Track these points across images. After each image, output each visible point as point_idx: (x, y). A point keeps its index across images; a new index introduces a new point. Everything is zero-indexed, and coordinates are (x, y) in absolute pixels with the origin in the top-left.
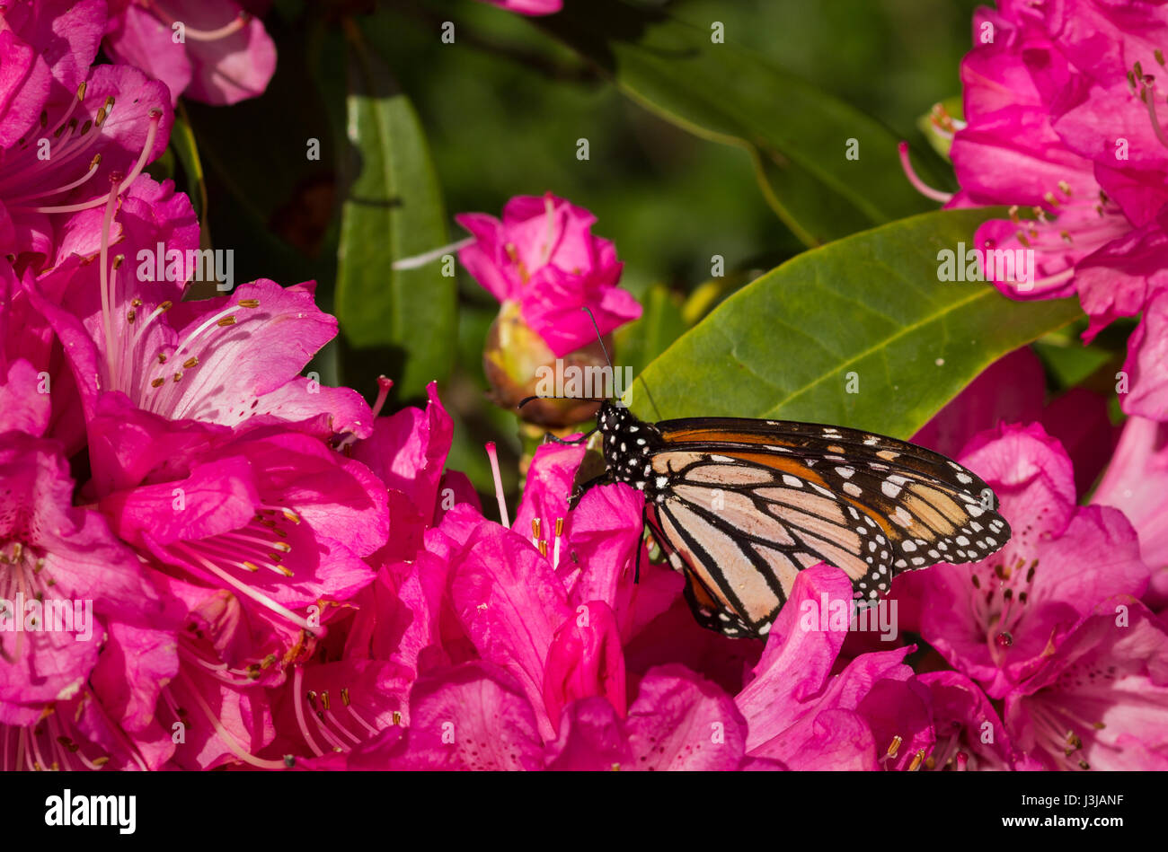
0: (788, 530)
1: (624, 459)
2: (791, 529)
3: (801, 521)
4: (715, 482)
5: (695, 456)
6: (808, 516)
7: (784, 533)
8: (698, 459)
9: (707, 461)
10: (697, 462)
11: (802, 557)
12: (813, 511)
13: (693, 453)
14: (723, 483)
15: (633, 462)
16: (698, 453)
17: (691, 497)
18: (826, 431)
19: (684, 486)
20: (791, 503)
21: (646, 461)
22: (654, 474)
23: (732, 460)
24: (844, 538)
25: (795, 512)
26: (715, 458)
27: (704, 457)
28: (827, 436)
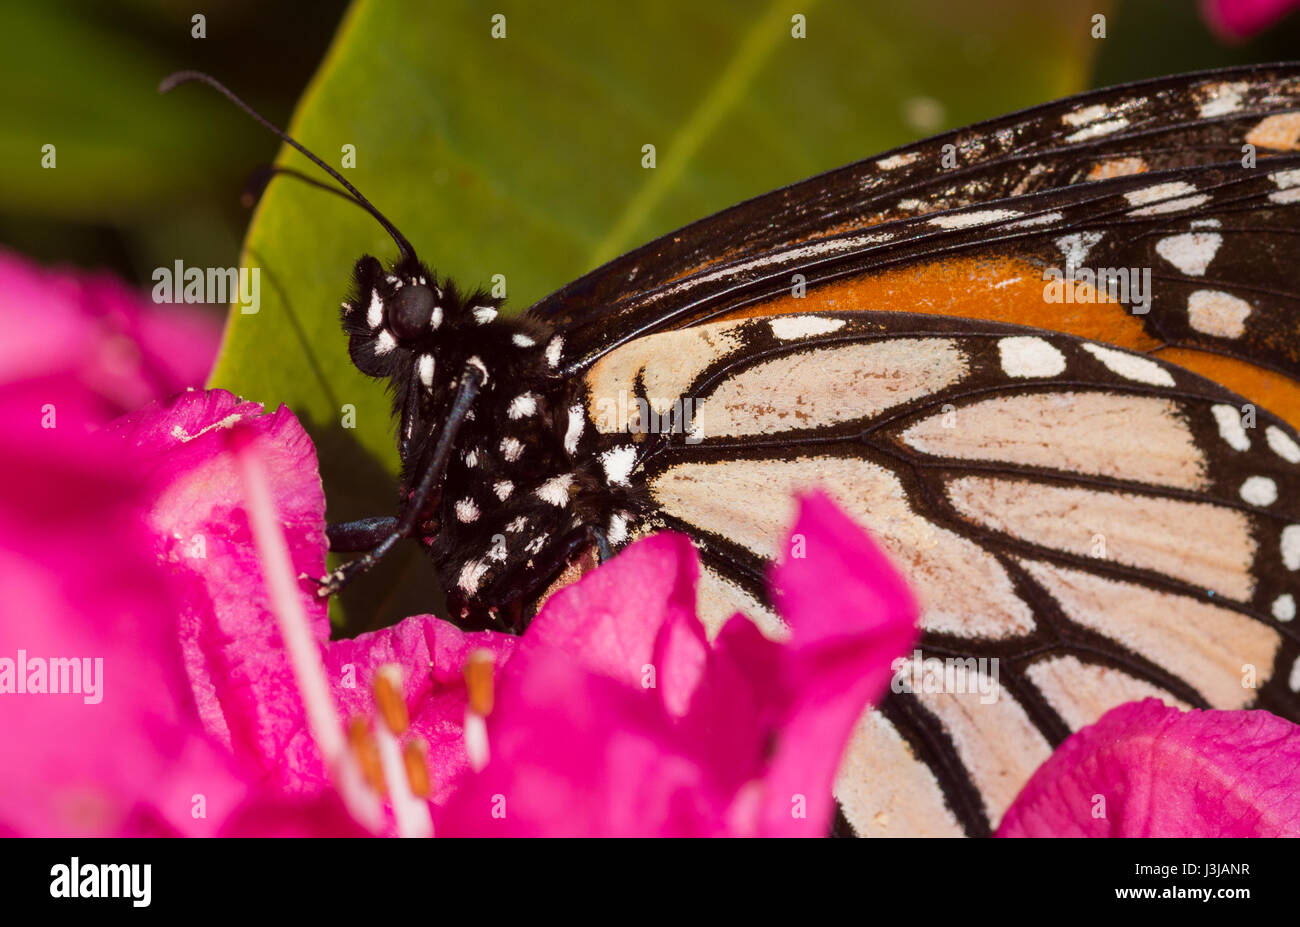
0: (1014, 571)
1: (493, 402)
2: (1025, 564)
3: (1057, 523)
4: (782, 426)
5: (716, 338)
6: (1077, 494)
7: (1001, 584)
8: (728, 345)
9: (759, 347)
10: (725, 361)
11: (1052, 676)
12: (1091, 468)
13: (713, 329)
14: (813, 424)
15: (524, 406)
16: (729, 324)
17: (711, 510)
18: (1071, 119)
19: (686, 468)
20: (1022, 456)
21: (566, 391)
22: (595, 441)
23: (838, 324)
24: (1200, 547)
25: (1037, 489)
26: (785, 328)
27: (747, 332)
28: (1081, 136)
